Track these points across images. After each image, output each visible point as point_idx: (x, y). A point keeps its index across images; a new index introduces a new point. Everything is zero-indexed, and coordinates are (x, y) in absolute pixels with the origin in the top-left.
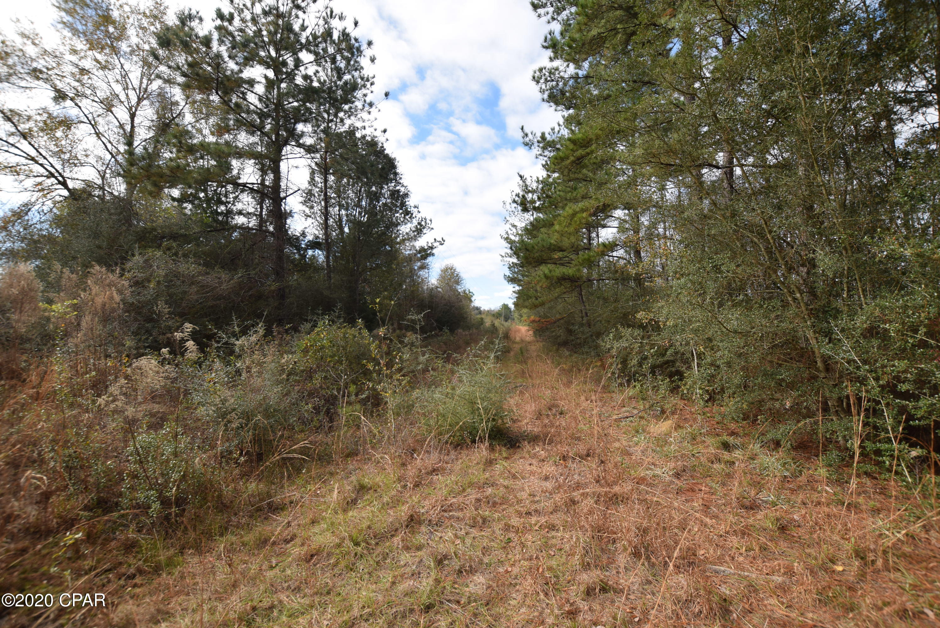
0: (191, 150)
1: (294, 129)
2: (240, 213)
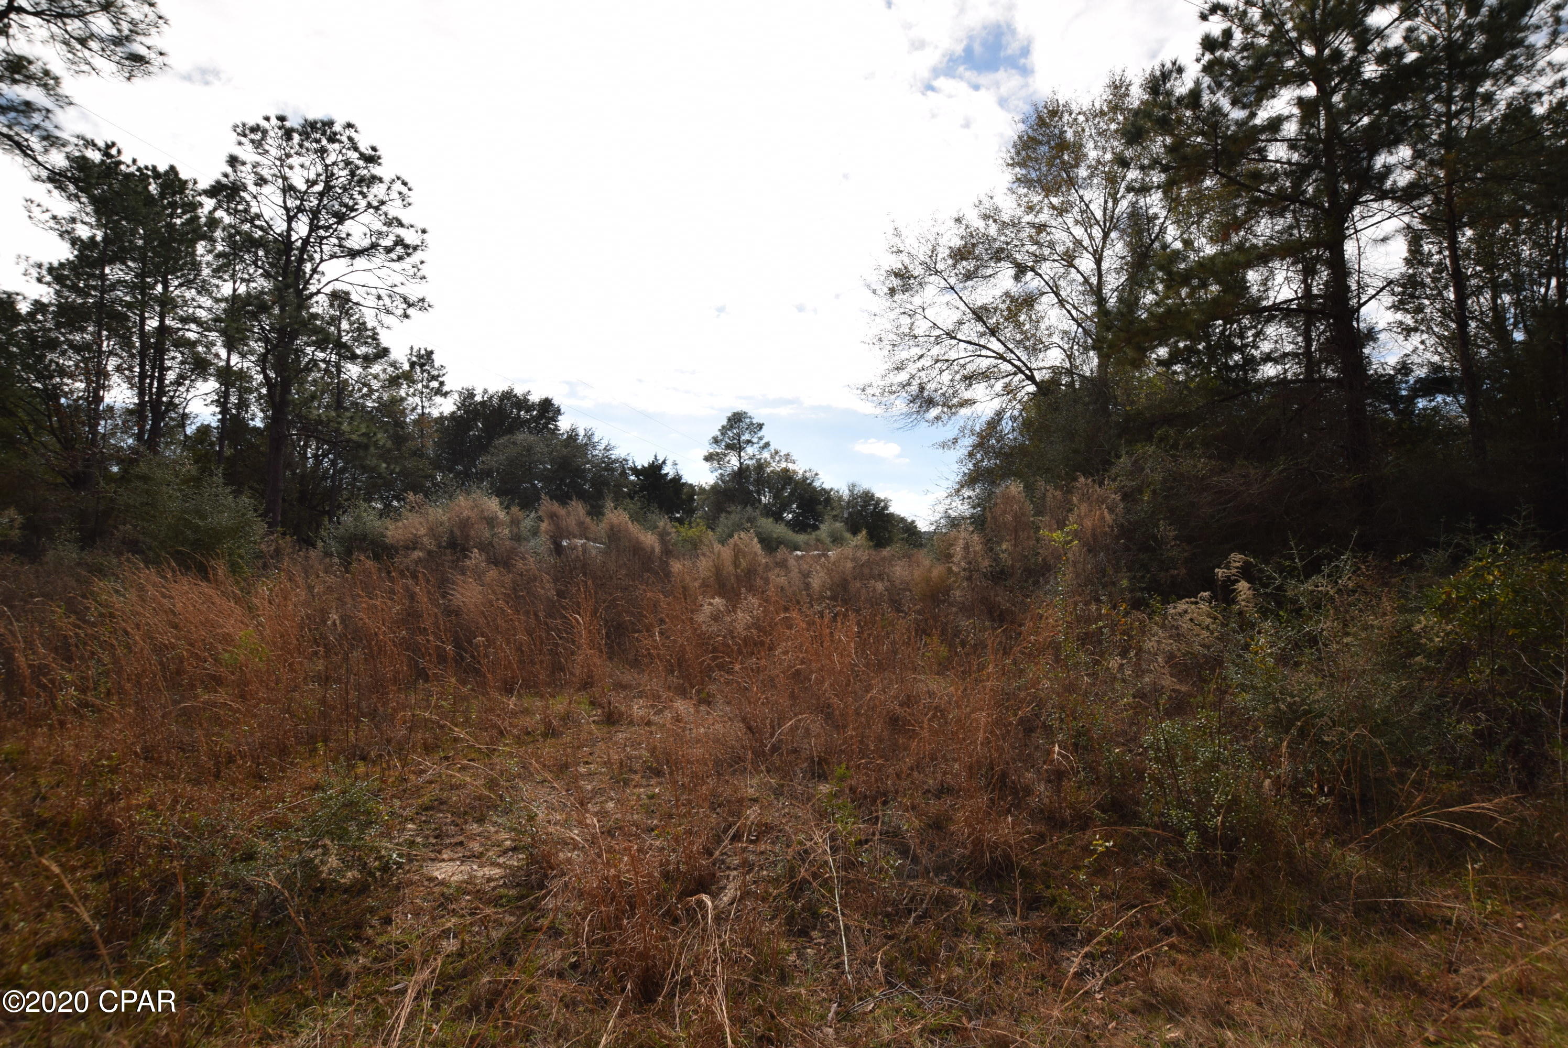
0: (1185, 278)
1: (1370, 167)
2: (1267, 358)
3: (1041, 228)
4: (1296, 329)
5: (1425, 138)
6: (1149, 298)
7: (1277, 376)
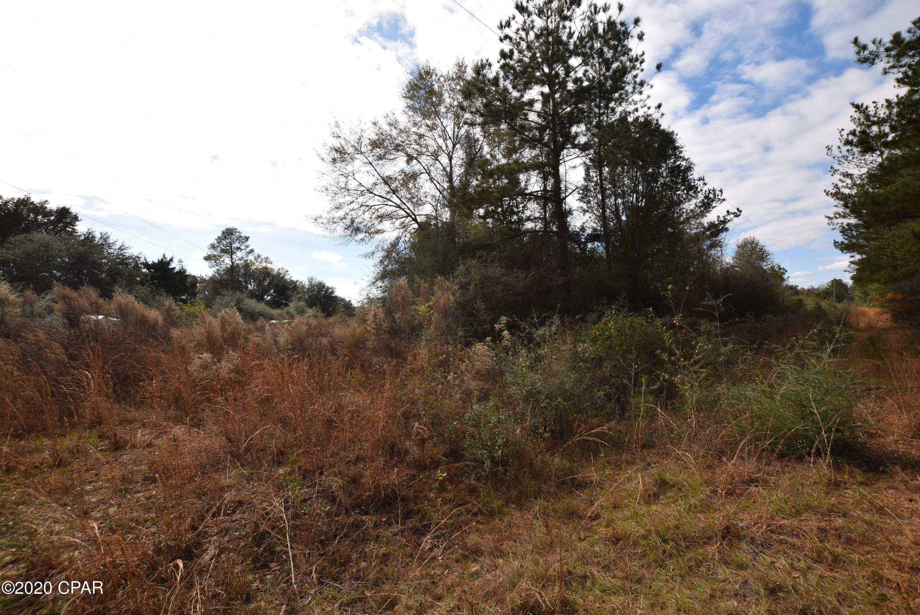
0: (491, 174)
1: (570, 132)
2: (529, 219)
3: (421, 136)
4: (540, 206)
5: (591, 123)
6: (475, 183)
7: (532, 228)
